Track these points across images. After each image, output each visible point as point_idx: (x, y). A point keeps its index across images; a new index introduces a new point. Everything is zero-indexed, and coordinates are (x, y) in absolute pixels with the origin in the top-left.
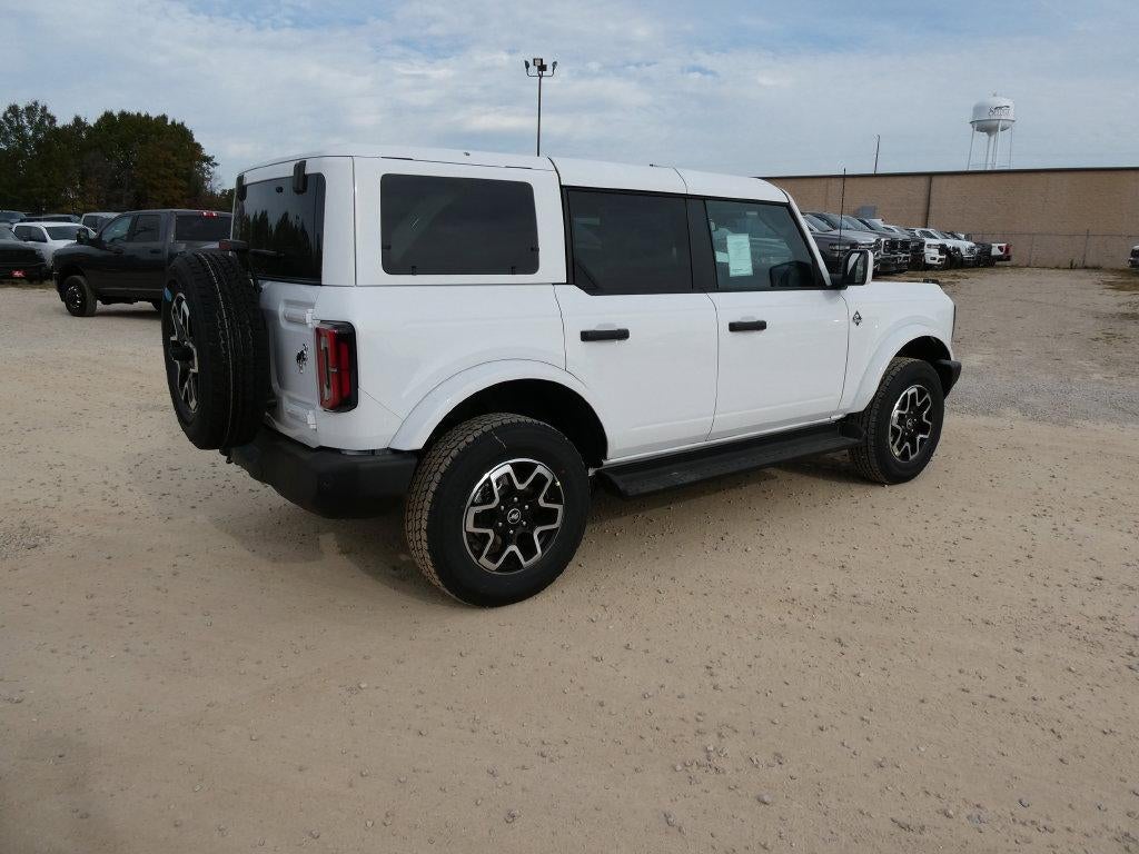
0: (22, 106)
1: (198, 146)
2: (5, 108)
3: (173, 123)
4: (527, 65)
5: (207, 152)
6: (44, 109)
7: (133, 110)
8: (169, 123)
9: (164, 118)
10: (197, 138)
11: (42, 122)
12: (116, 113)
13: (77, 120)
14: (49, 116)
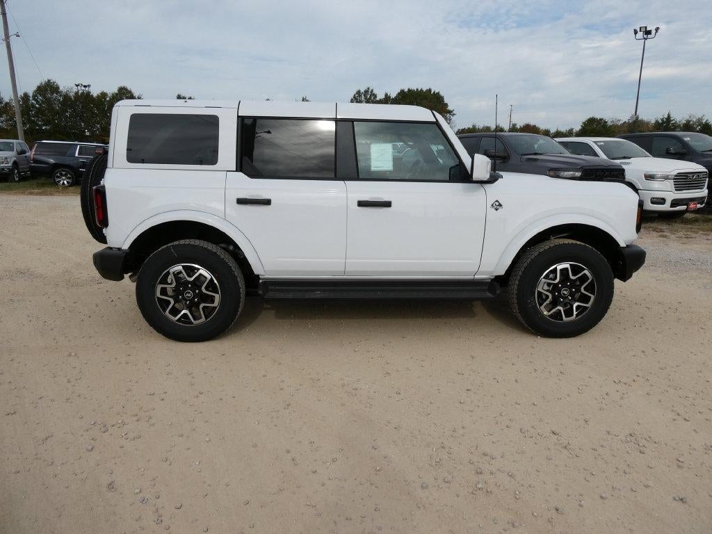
0: (362, 91)
1: (446, 105)
2: (355, 92)
3: (434, 92)
4: (636, 32)
5: (450, 108)
6: (372, 91)
7: (414, 88)
8: (432, 93)
9: (430, 90)
10: (446, 101)
11: (370, 97)
12: (406, 90)
13: (386, 95)
14: (374, 94)
